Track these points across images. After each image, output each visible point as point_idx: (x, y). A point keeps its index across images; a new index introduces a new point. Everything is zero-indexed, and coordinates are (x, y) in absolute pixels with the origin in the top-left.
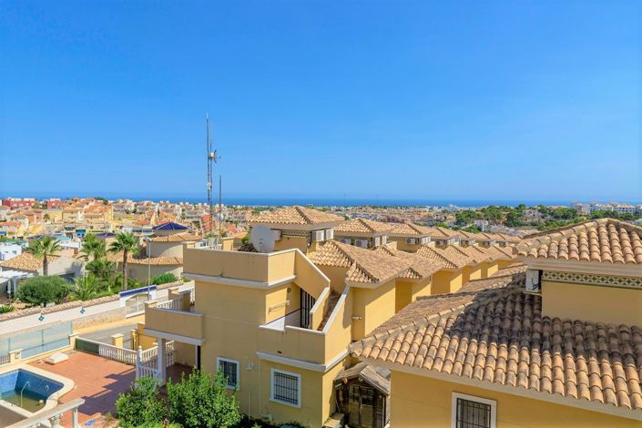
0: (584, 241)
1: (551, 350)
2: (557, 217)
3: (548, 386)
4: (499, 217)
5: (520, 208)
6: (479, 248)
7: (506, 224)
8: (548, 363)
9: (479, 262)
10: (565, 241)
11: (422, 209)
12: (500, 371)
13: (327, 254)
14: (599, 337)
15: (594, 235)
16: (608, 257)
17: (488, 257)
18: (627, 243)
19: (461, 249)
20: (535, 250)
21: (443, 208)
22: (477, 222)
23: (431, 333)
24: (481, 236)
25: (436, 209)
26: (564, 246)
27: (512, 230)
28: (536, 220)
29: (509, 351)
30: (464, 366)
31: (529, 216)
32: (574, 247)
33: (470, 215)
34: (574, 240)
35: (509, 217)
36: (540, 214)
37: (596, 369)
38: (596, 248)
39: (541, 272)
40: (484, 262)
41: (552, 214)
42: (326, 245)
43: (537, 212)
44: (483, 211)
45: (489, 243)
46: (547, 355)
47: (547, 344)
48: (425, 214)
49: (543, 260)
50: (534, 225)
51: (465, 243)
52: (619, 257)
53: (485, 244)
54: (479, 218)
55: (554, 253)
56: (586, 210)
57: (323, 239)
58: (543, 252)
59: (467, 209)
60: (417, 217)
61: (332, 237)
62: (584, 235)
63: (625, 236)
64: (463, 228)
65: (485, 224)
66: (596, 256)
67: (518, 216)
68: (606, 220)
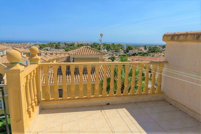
0: (82, 51)
1: (77, 74)
2: (69, 46)
3: (77, 81)
4: (53, 46)
5: (59, 43)
6: (50, 55)
7: (55, 48)
8: (77, 77)
9: (51, 59)
10: (78, 51)
11: (27, 44)
12: (68, 80)
13: (5, 59)
14: (85, 70)
15: (83, 49)
16: (86, 54)
17: (53, 58)
18: (89, 51)
19: (46, 56)
20: (72, 53)
21: (34, 43)
22: (46, 48)
23: (50, 75)
24: (50, 52)
25: (32, 43)
26: (78, 52)
27: (57, 50)
28: (64, 47)
29: (69, 76)
30: (60, 81)
31: (62, 45)
32: (80, 52)
33: (44, 46)
34: (80, 51)
35: (56, 46)
36: (65, 45)
37: (85, 76)
38: (84, 52)
39: (74, 58)
40: (52, 60)
41: (68, 45)
42: (3, 57)
43: (64, 45)
44: (48, 44)
45: (53, 54)
46: (76, 75)
47: (76, 73)
48: (28, 45)
49: (74, 55)
50: (63, 48)
51: (46, 54)
52: (92, 54)
53: (52, 54)
54: (47, 46)
55: (76, 54)
56: (76, 44)
57: (2, 55)
58: (74, 54)
59: (43, 43)
60: (25, 47)
61: (5, 54)
62: (82, 49)
63: (89, 49)
64: (42, 50)
65: (49, 48)
66: (84, 54)
67: (59, 45)
68: (85, 46)
